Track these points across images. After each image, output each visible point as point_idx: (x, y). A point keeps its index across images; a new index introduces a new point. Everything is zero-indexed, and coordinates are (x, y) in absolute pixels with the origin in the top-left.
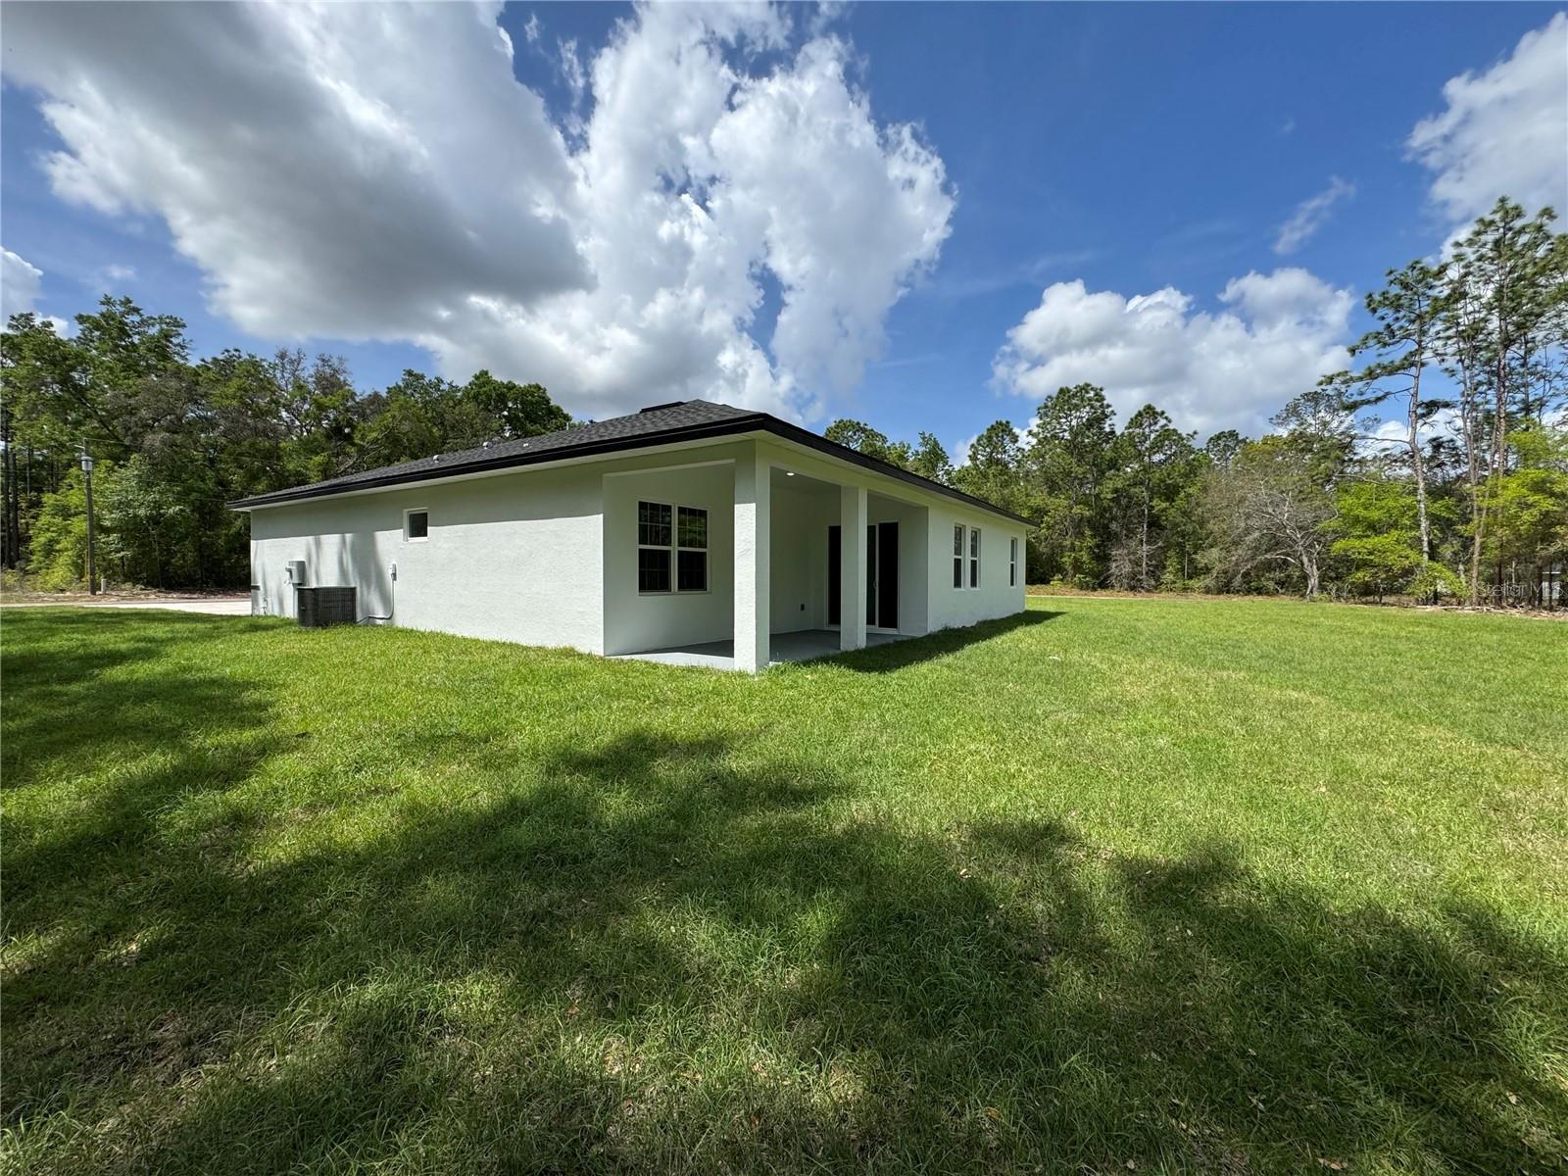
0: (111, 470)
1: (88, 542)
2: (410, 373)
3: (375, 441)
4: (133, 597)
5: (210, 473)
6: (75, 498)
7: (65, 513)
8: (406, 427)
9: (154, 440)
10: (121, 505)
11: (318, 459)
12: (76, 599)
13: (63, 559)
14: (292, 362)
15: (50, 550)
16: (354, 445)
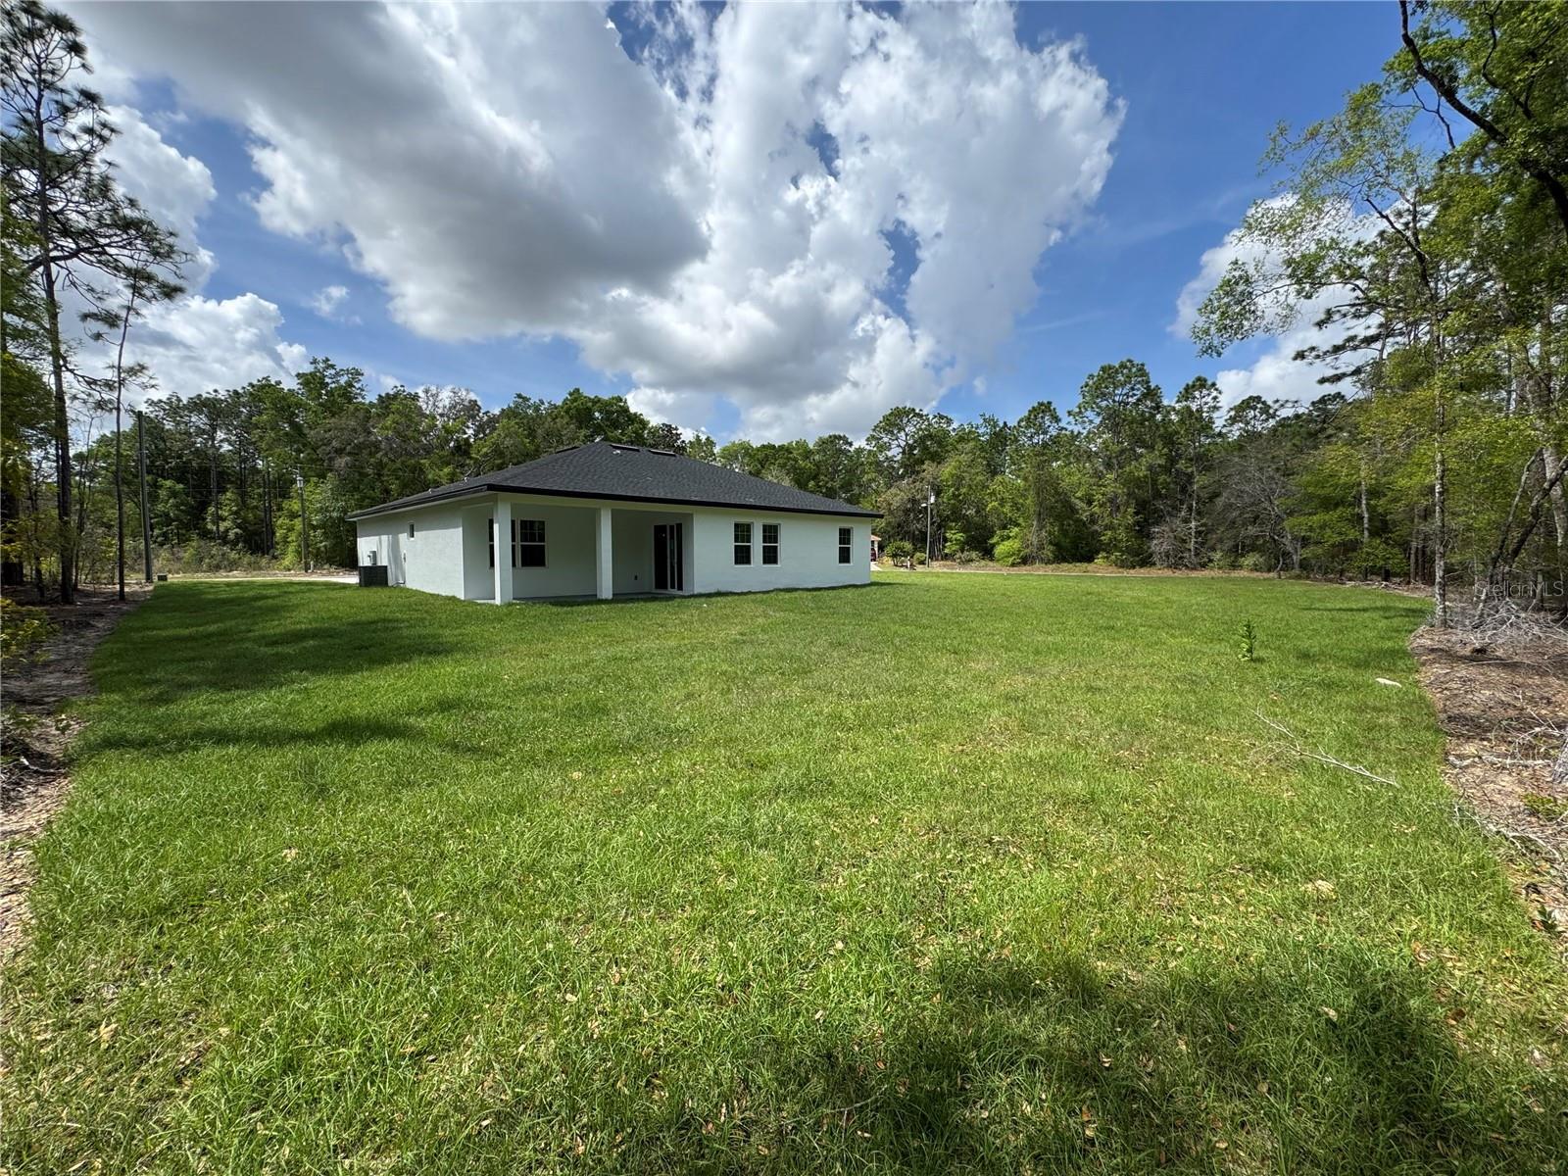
0: (316, 485)
1: (304, 536)
2: (519, 396)
3: (486, 455)
4: (330, 574)
5: (378, 484)
6: (296, 506)
7: (293, 516)
8: (508, 442)
9: (342, 462)
10: (320, 510)
11: (446, 470)
12: (296, 575)
13: (291, 548)
14: (432, 396)
15: (286, 542)
16: (471, 458)
